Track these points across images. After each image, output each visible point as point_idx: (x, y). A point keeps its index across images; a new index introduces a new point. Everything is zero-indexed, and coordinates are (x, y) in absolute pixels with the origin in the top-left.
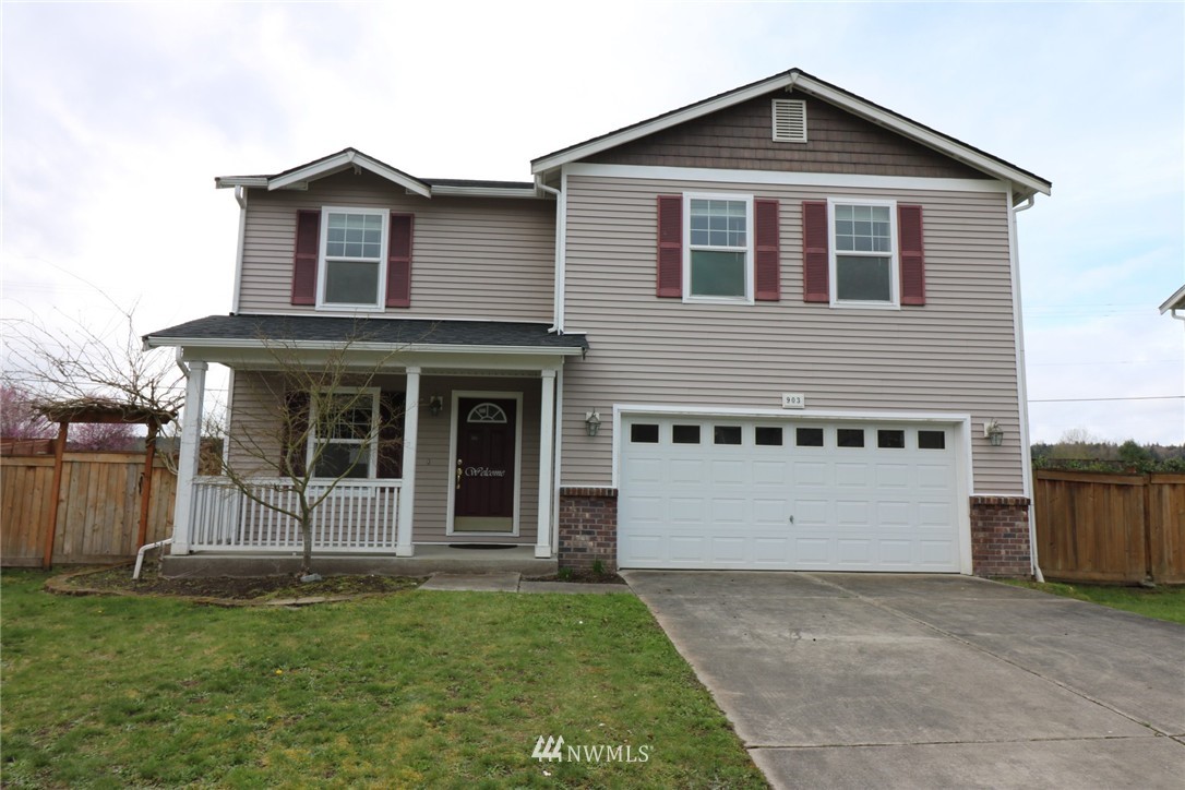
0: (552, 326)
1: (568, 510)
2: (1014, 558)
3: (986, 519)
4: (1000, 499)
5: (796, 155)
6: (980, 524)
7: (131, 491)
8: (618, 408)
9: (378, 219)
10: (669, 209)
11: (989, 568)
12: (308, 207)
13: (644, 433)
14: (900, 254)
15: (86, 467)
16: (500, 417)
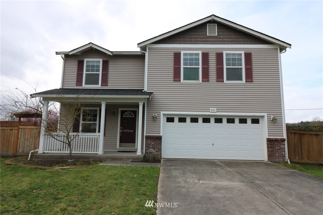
0: (144, 90)
1: (148, 141)
2: (281, 156)
3: (272, 144)
4: (276, 139)
5: (214, 39)
6: (270, 146)
7: (36, 136)
8: (162, 113)
9: (99, 62)
10: (177, 56)
11: (273, 159)
12: (81, 59)
13: (170, 120)
14: (245, 67)
15: (25, 130)
16: (132, 115)
